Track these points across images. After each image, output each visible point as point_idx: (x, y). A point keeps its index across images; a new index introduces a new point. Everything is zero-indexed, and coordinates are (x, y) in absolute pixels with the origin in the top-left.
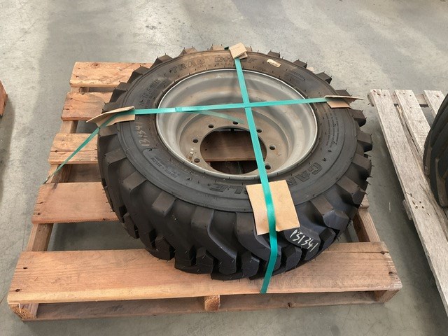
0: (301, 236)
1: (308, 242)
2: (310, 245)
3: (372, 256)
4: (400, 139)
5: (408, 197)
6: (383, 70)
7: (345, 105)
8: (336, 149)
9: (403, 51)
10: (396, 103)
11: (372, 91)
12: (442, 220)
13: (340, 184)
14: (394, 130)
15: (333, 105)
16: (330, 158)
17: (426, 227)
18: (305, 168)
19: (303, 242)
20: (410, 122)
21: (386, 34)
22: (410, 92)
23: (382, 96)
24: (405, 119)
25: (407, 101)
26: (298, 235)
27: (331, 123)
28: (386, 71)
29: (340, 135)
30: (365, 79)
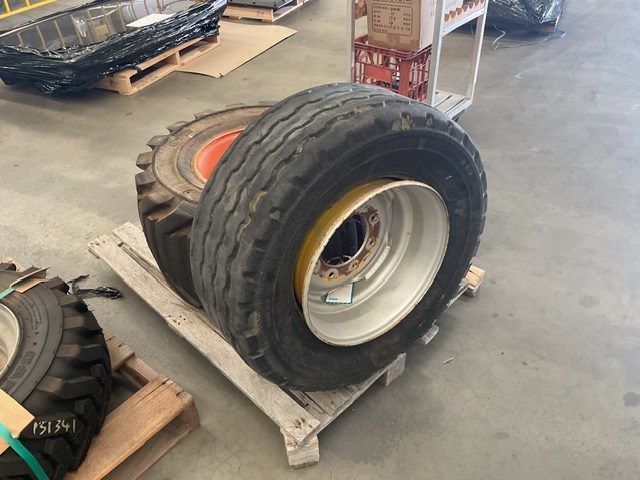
0: (46, 425)
1: (60, 425)
2: (67, 427)
3: (155, 393)
4: (138, 273)
5: (168, 320)
6: (99, 215)
7: (38, 282)
8: (42, 328)
9: (111, 185)
10: (120, 242)
11: (89, 245)
12: (205, 319)
13: (59, 355)
14: (127, 268)
15: (22, 290)
16: (40, 340)
17: (194, 334)
18: (19, 364)
19: (53, 428)
20: (139, 252)
21: (87, 176)
22: (128, 224)
23: (102, 244)
24: (135, 252)
25: (129, 235)
26: (41, 427)
27: (28, 307)
28: (103, 214)
29: (41, 312)
30: (84, 234)
